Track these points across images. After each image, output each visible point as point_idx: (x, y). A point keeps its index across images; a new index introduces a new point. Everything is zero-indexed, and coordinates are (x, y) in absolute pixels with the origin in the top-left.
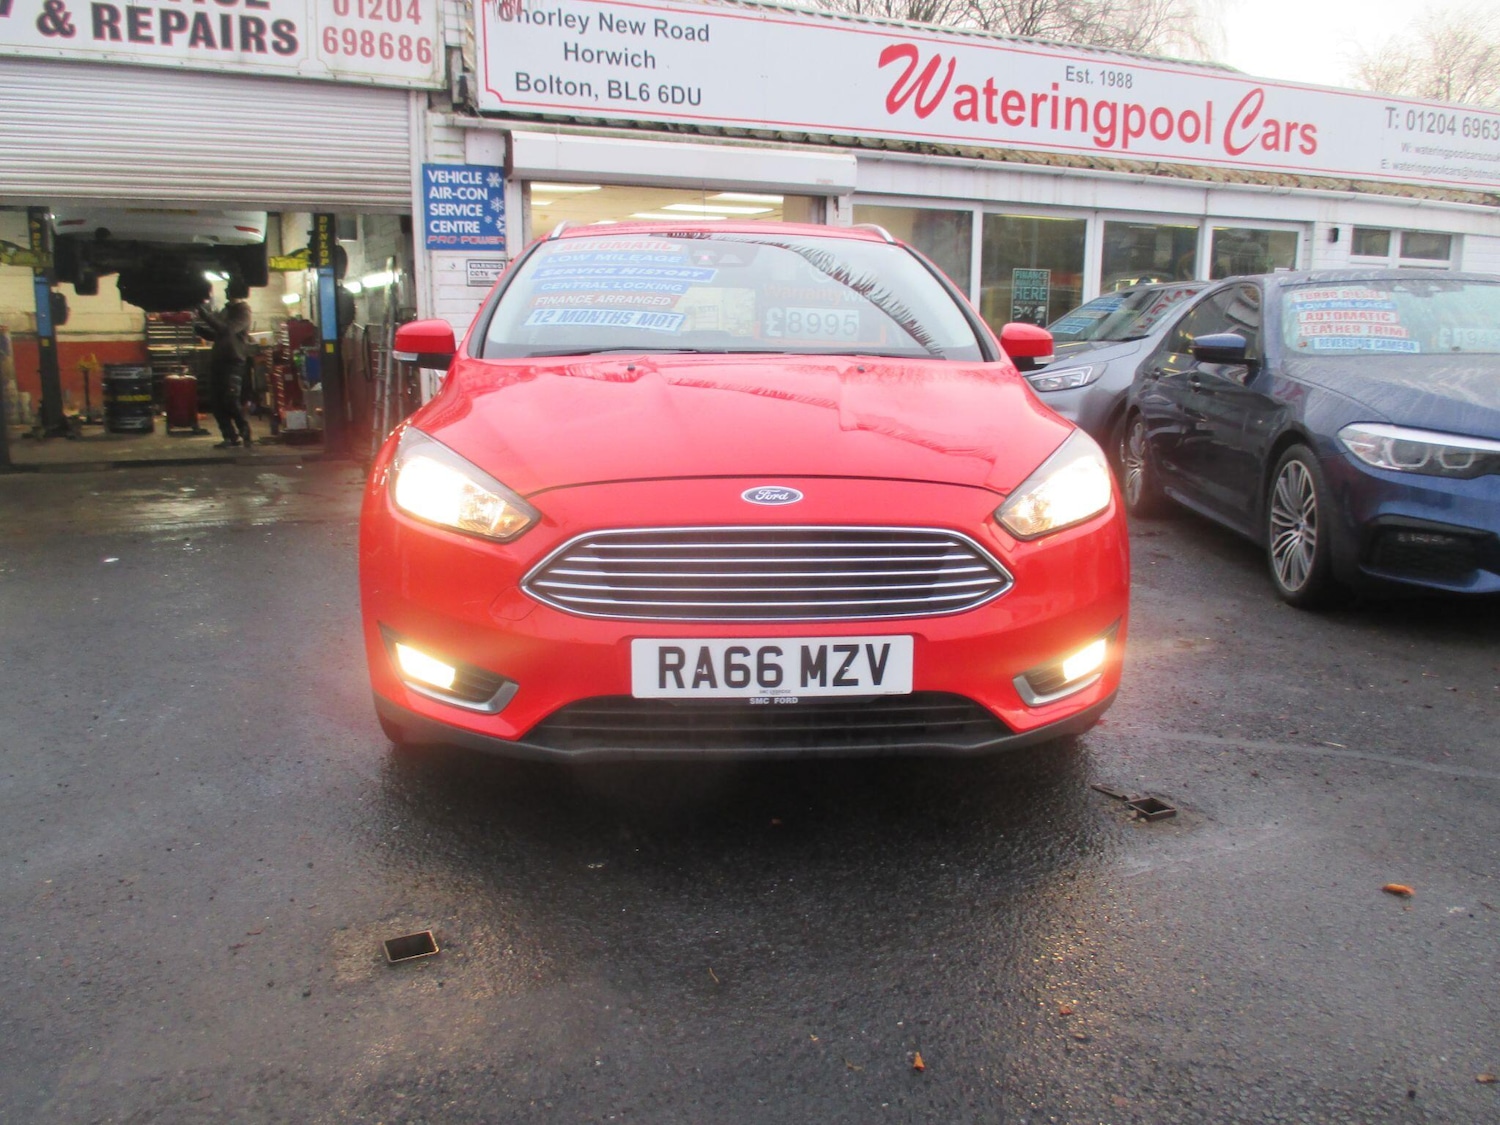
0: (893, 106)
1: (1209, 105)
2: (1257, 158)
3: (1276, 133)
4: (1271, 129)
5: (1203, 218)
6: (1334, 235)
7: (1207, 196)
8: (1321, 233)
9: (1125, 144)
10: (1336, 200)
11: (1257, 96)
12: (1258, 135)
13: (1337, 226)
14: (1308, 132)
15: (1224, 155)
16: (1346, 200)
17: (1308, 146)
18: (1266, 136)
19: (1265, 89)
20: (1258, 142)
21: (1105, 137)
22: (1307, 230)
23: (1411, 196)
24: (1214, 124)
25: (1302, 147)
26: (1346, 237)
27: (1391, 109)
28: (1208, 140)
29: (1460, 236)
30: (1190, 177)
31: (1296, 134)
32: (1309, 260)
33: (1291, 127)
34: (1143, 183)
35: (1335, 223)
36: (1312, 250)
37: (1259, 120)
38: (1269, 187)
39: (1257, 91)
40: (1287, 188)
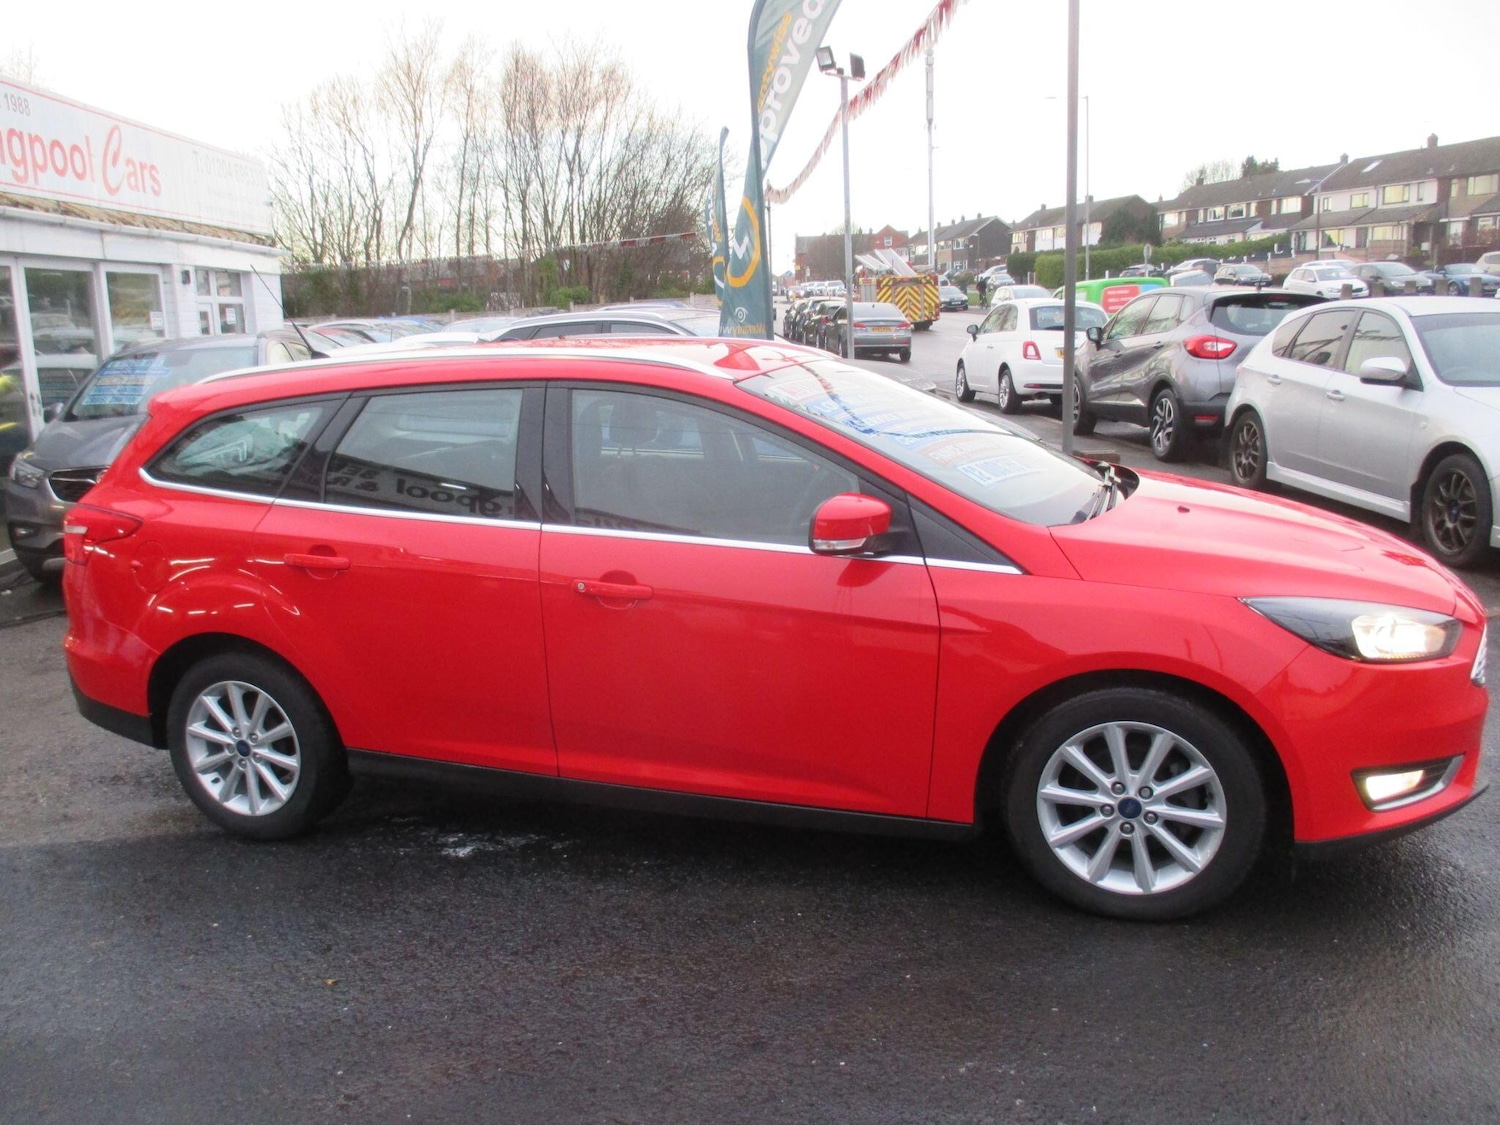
1: (87, 138)
2: (130, 200)
3: (134, 174)
4: (131, 169)
5: (95, 263)
6: (186, 277)
7: (103, 238)
8: (178, 276)
9: (36, 180)
10: (180, 241)
11: (117, 132)
12: (122, 177)
13: (186, 268)
14: (154, 172)
15: (106, 195)
16: (188, 242)
17: (156, 187)
18: (130, 175)
19: (122, 126)
20: (125, 182)
21: (20, 171)
22: (164, 273)
23: (219, 236)
24: (94, 160)
25: (152, 188)
26: (193, 277)
27: (195, 152)
28: (93, 179)
29: (247, 274)
30: (88, 218)
31: (146, 173)
32: (174, 302)
33: (143, 167)
34: (61, 225)
35: (184, 265)
36: (173, 292)
37: (121, 161)
38: (143, 230)
39: (116, 128)
40: (156, 232)
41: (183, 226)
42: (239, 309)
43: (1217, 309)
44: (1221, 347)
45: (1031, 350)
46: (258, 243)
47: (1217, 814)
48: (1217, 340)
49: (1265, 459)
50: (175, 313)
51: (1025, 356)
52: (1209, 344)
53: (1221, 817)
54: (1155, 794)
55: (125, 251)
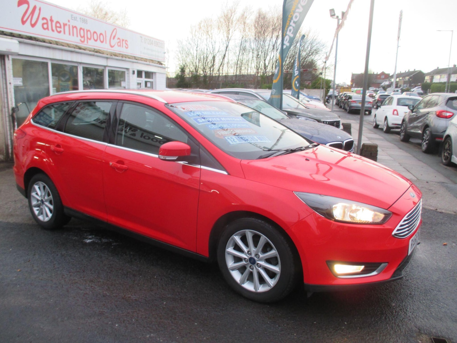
0: (23, 22)
1: (105, 31)
2: (117, 50)
3: (120, 42)
4: (119, 41)
5: (105, 67)
6: (134, 72)
7: (107, 60)
8: (131, 72)
9: (87, 42)
10: (133, 62)
11: (115, 31)
12: (116, 43)
13: (134, 70)
14: (126, 42)
15: (109, 47)
16: (135, 62)
17: (127, 46)
18: (118, 42)
19: (117, 29)
20: (117, 44)
21: (83, 39)
22: (127, 71)
23: (146, 62)
24: (107, 38)
25: (125, 47)
26: (136, 73)
27: (141, 37)
28: (106, 43)
29: (155, 73)
30: (103, 54)
31: (124, 42)
32: (129, 79)
33: (123, 40)
34: (93, 55)
35: (133, 69)
36: (129, 77)
37: (116, 38)
38: (120, 58)
39: (115, 29)
40: (124, 59)
41: (135, 58)
42: (152, 83)
43: (450, 101)
44: (448, 114)
45: (395, 112)
46: (159, 64)
47: (278, 268)
48: (447, 112)
49: (452, 155)
50: (129, 82)
51: (393, 114)
52: (444, 113)
53: (279, 269)
54: (260, 257)
55: (114, 64)
